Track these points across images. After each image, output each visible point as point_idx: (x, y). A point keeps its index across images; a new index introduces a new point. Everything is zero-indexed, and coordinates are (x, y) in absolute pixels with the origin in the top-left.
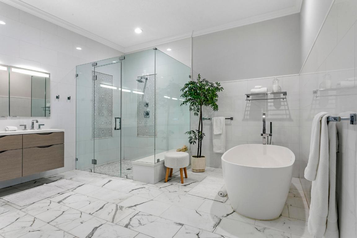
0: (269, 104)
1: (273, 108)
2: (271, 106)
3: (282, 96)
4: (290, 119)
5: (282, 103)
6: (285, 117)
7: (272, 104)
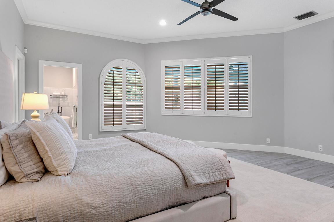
0: (60, 99)
1: (62, 101)
2: (61, 100)
3: (66, 96)
4: (69, 106)
5: (66, 100)
6: (67, 105)
7: (62, 100)
